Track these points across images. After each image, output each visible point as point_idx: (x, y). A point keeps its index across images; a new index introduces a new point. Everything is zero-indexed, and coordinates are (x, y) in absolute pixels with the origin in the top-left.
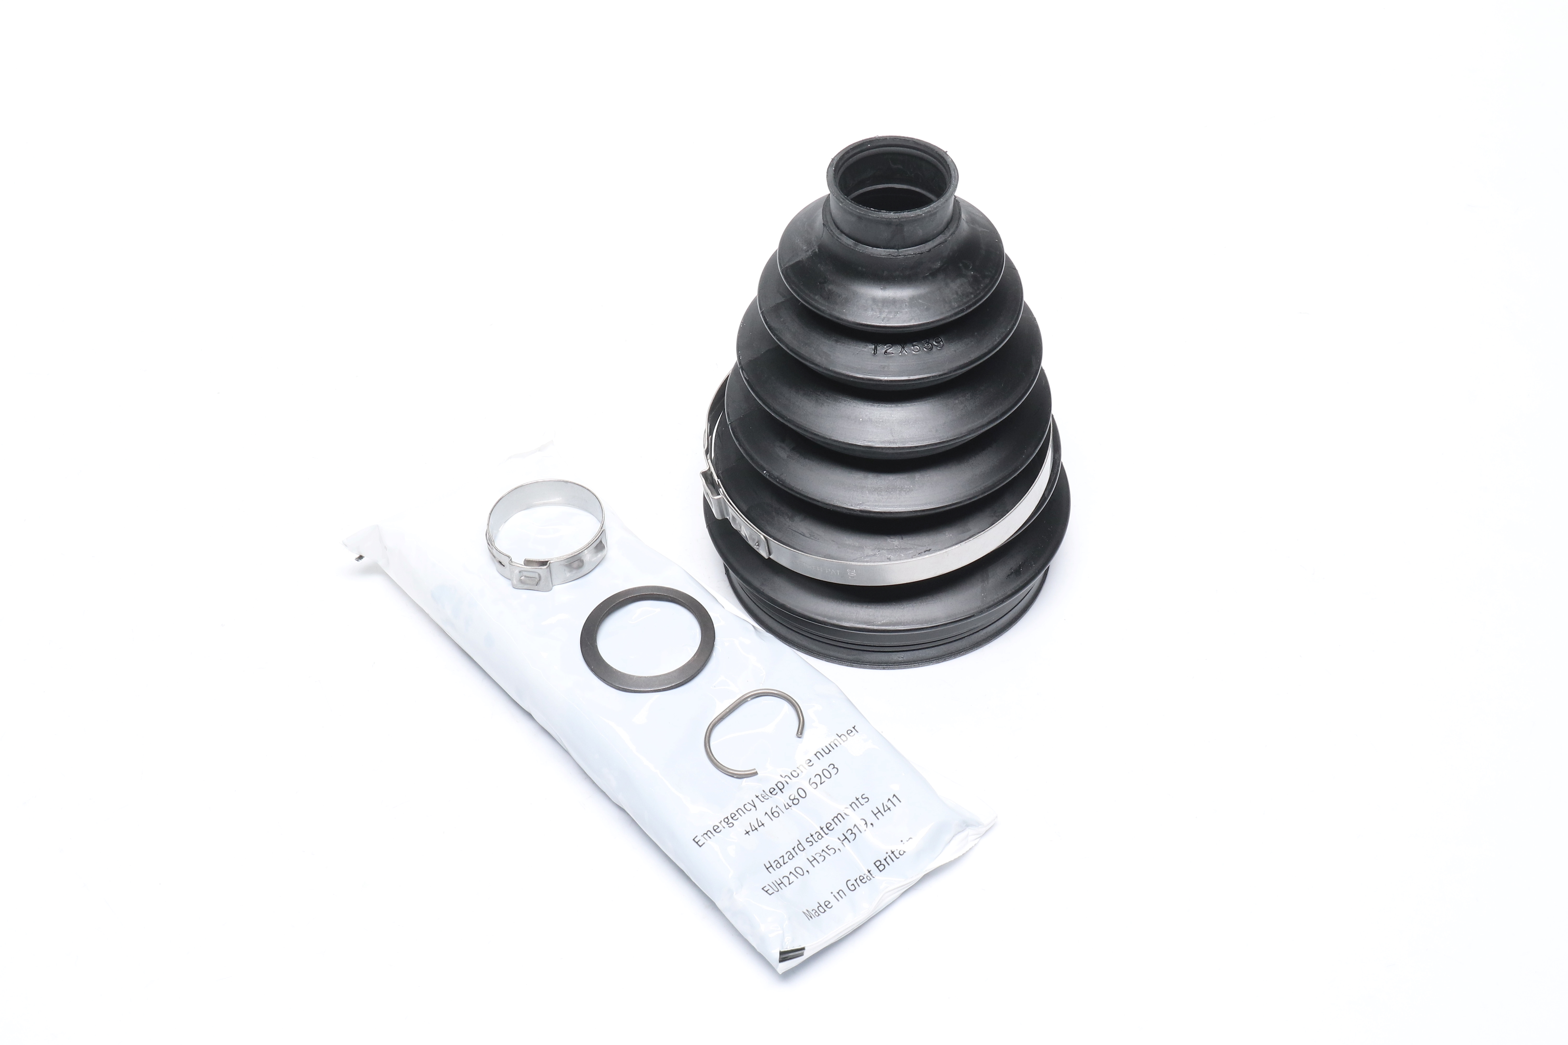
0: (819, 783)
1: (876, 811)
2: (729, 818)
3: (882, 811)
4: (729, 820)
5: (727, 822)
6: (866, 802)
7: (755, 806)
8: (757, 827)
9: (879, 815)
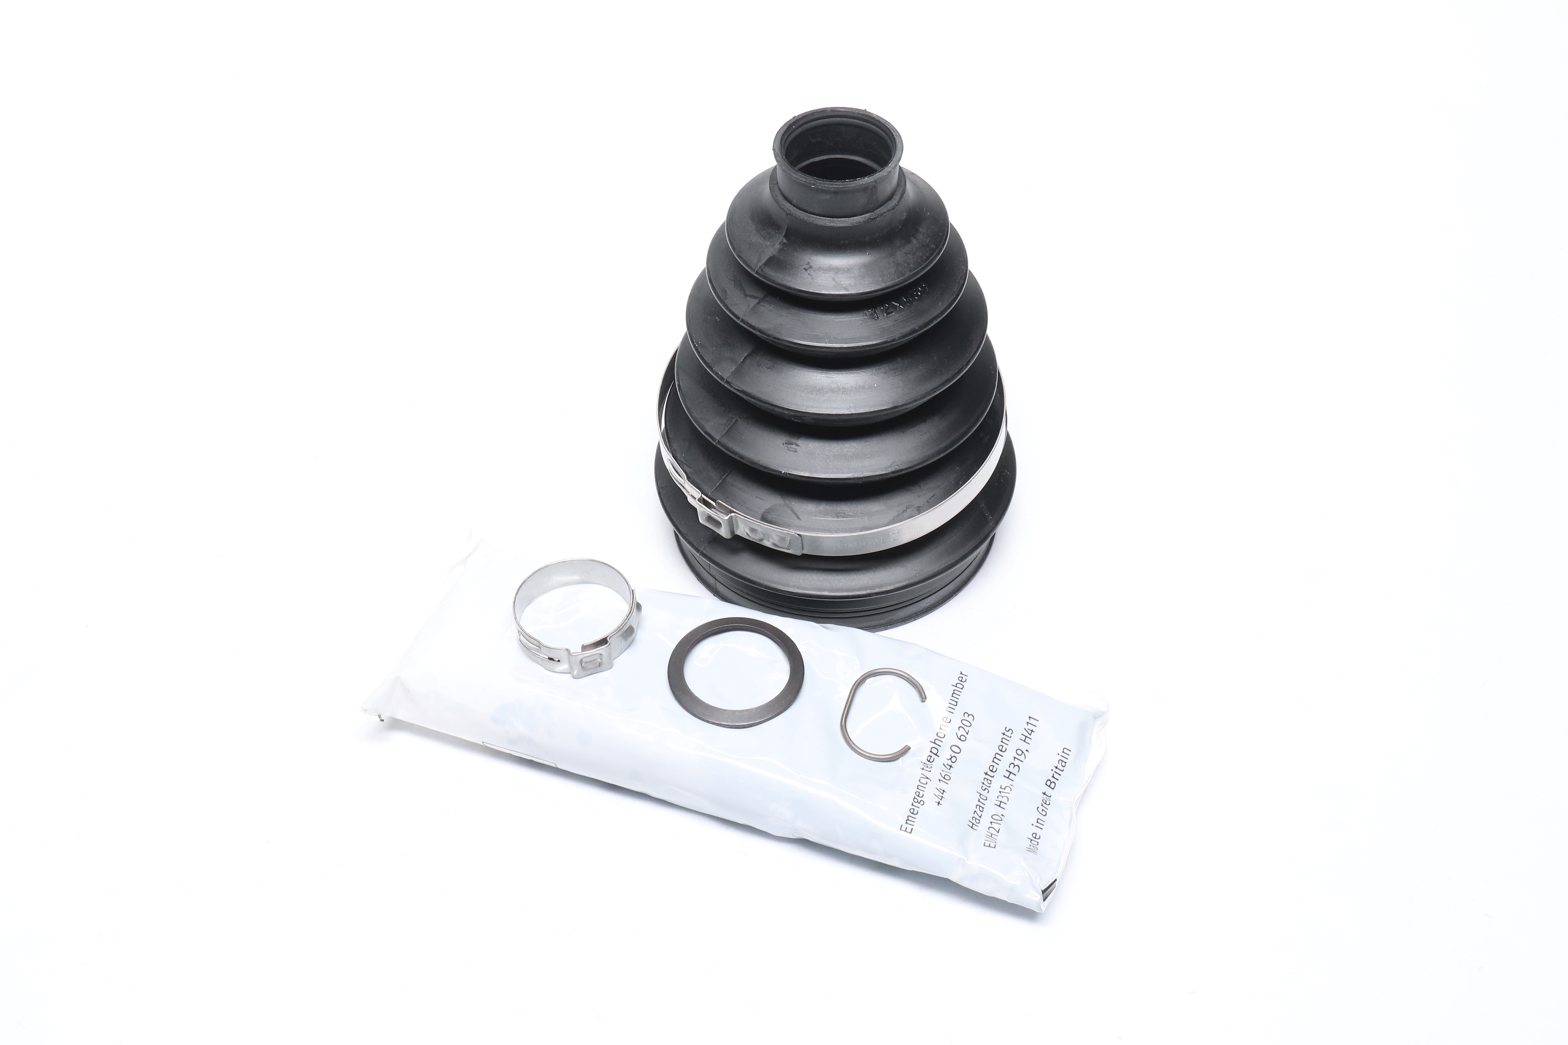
0: (965, 735)
1: (1023, 738)
2: (917, 797)
3: (1028, 735)
4: (918, 799)
5: (918, 802)
6: (1012, 733)
7: (927, 778)
8: (941, 795)
9: (1027, 740)
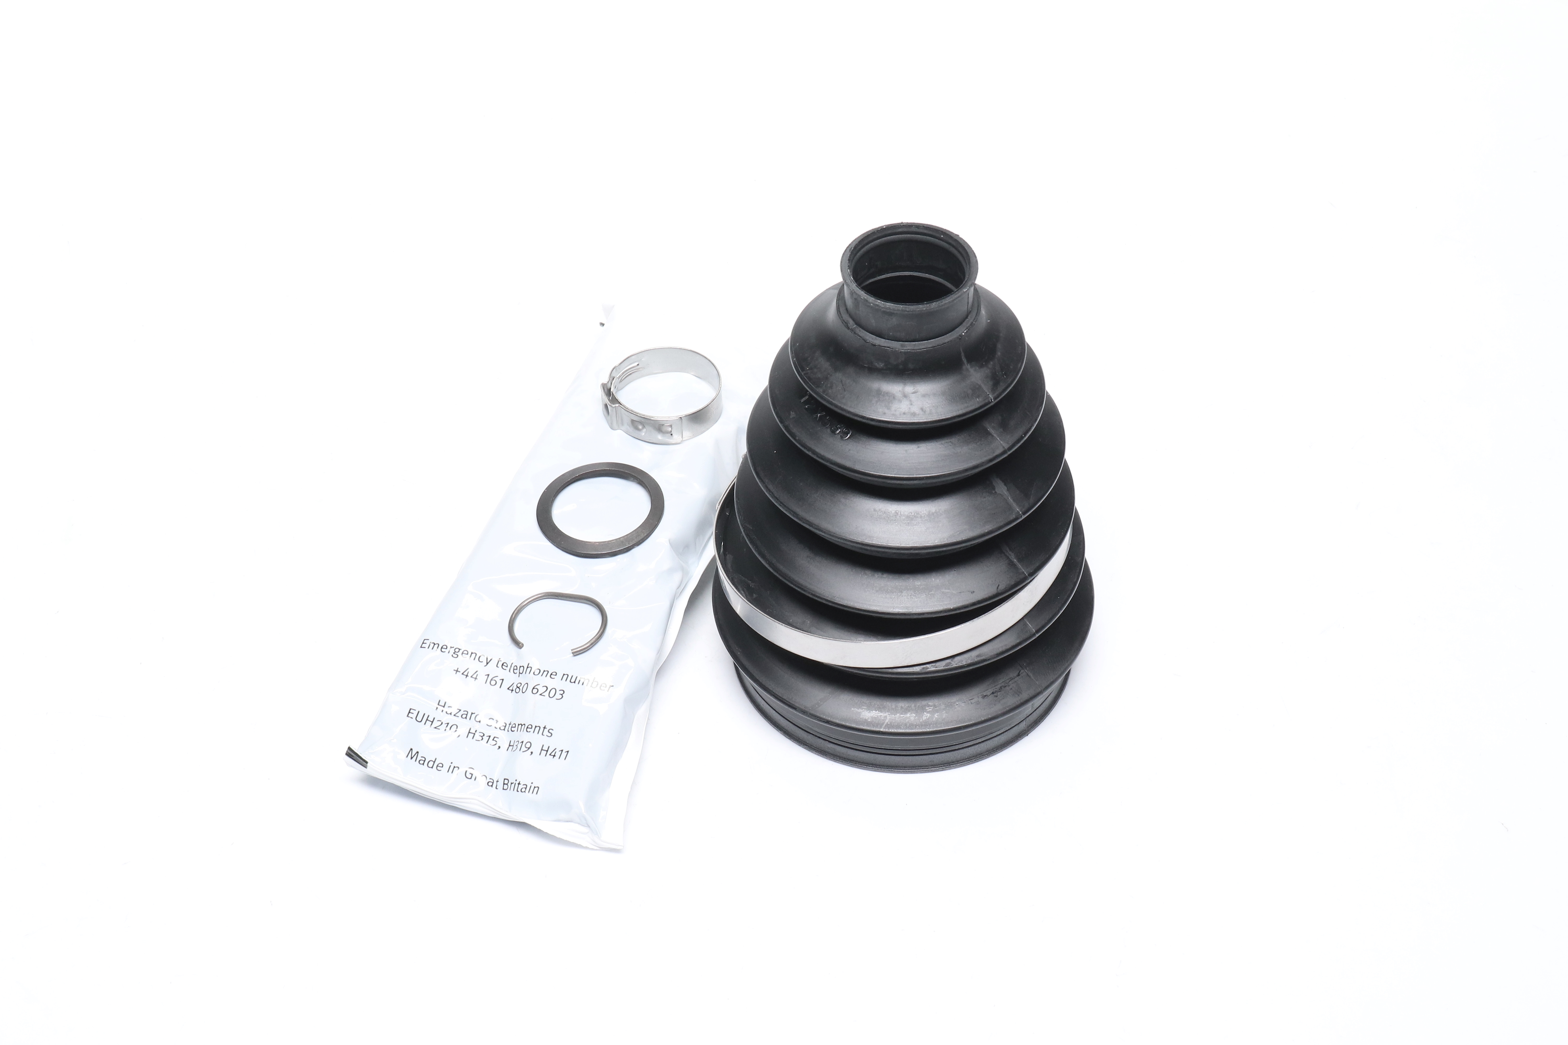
0: (540, 692)
1: (545, 748)
3: (549, 753)
4: (459, 652)
5: (455, 652)
6: (547, 736)
7: (487, 663)
8: (470, 675)
9: (544, 753)
